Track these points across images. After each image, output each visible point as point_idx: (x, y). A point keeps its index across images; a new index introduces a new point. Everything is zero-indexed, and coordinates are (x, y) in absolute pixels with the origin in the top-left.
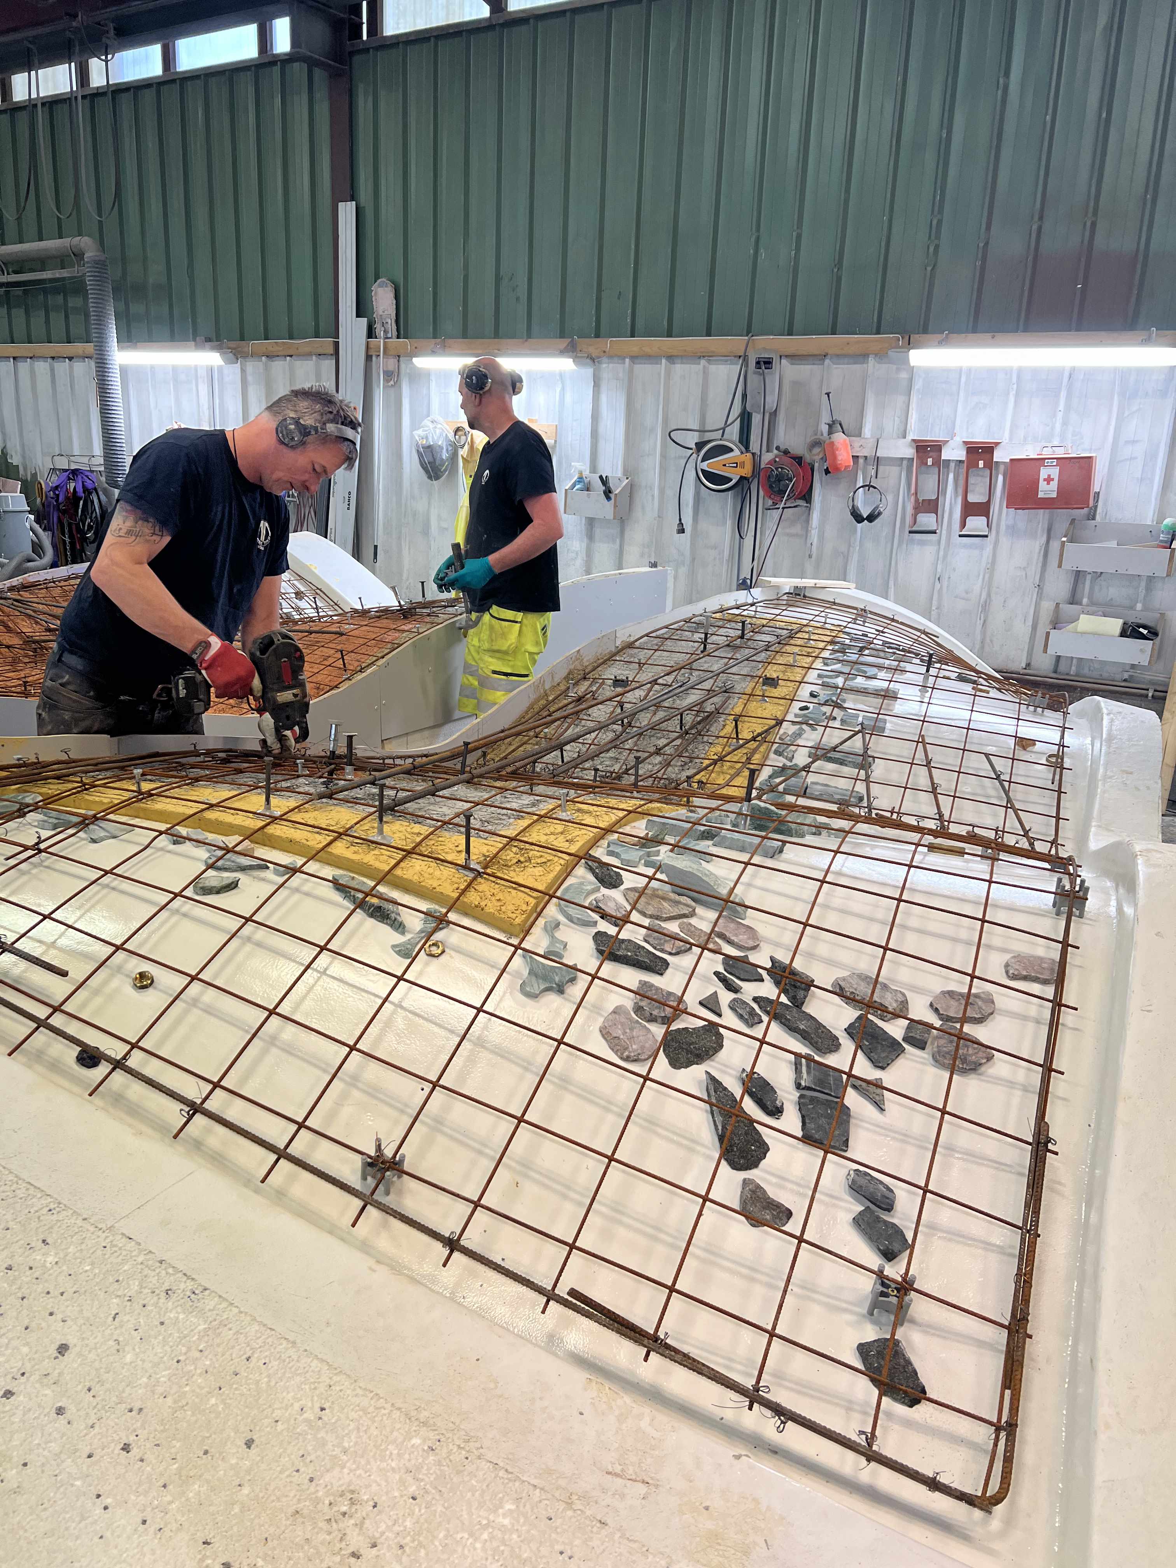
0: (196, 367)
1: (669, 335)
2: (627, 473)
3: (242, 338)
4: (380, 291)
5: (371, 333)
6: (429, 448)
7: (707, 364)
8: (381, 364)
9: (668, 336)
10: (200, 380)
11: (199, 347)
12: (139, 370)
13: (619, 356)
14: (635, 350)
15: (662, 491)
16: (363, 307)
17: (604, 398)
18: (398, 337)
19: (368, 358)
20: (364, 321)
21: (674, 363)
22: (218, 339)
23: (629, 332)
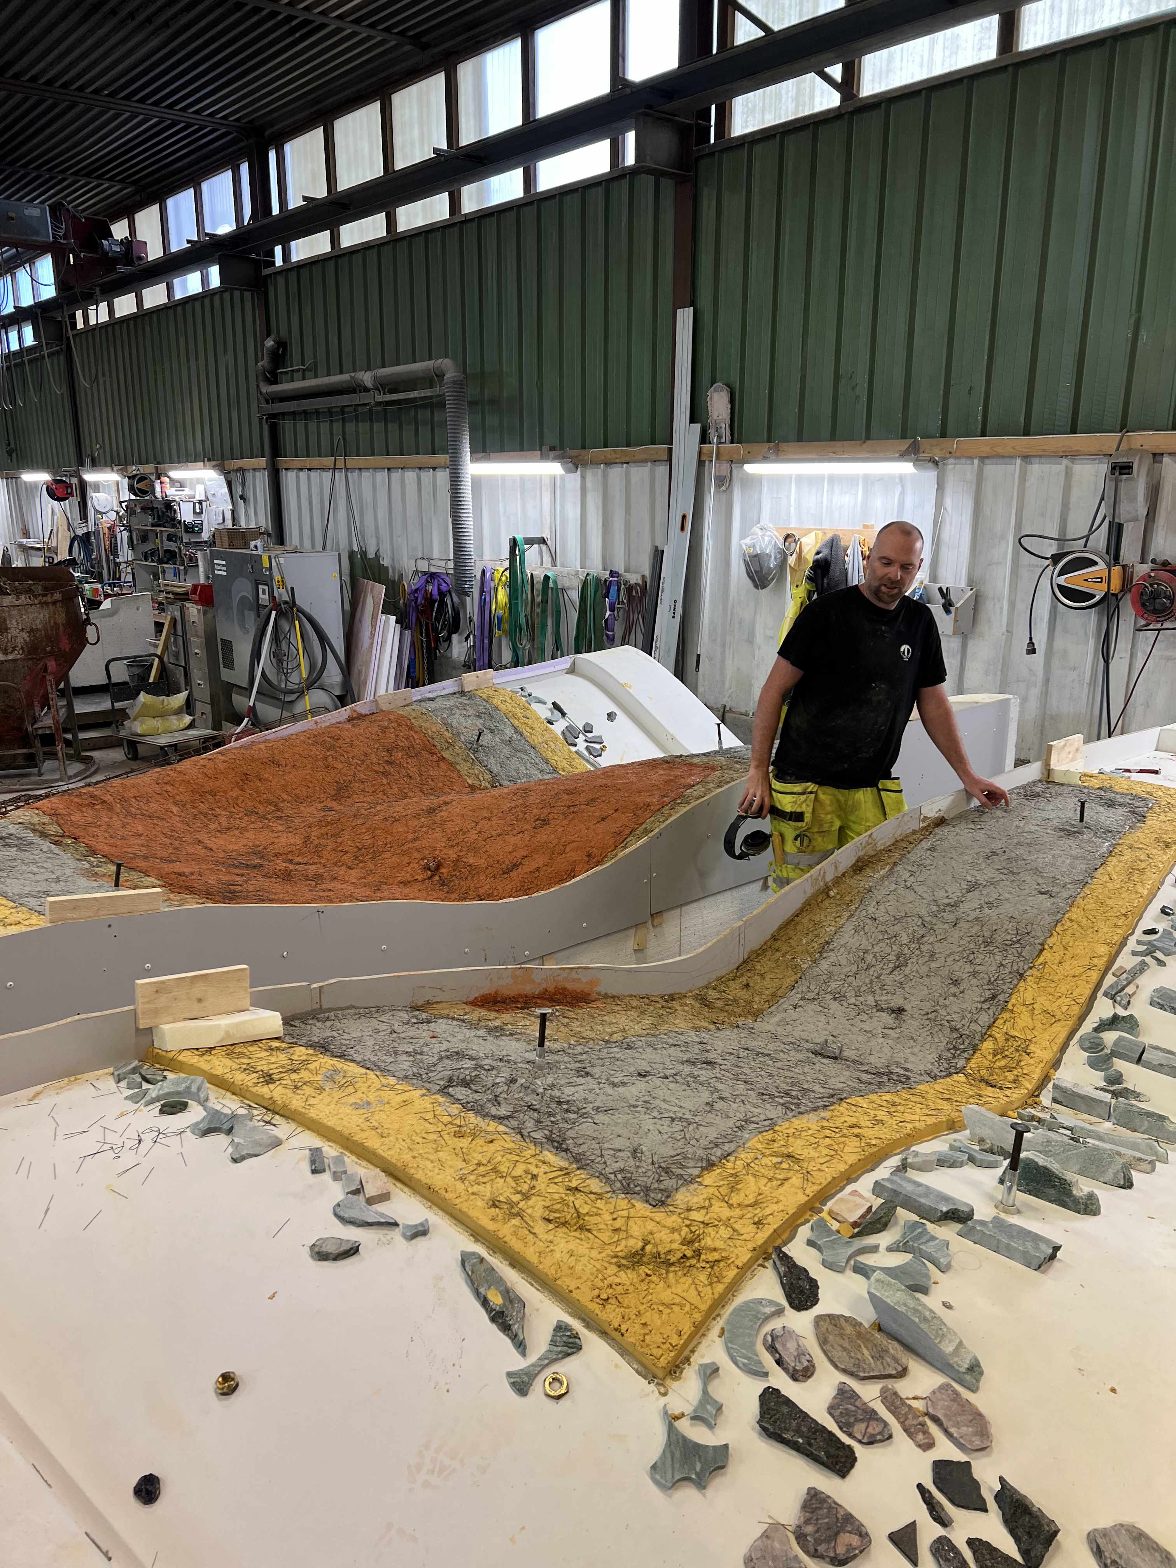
0: (541, 476)
1: (1026, 433)
2: (971, 583)
3: (583, 447)
4: (716, 396)
5: (704, 439)
6: (756, 557)
7: (1070, 465)
8: (713, 469)
9: (1024, 435)
10: (544, 488)
11: (544, 458)
12: (491, 479)
13: (967, 457)
14: (985, 450)
15: (1012, 604)
16: (696, 414)
17: (948, 502)
18: (732, 442)
19: (701, 463)
20: (697, 427)
21: (1031, 463)
22: (562, 448)
23: (979, 430)
